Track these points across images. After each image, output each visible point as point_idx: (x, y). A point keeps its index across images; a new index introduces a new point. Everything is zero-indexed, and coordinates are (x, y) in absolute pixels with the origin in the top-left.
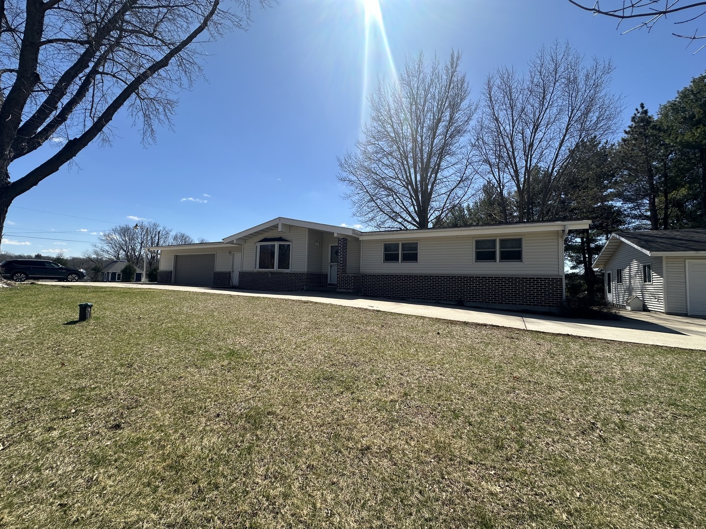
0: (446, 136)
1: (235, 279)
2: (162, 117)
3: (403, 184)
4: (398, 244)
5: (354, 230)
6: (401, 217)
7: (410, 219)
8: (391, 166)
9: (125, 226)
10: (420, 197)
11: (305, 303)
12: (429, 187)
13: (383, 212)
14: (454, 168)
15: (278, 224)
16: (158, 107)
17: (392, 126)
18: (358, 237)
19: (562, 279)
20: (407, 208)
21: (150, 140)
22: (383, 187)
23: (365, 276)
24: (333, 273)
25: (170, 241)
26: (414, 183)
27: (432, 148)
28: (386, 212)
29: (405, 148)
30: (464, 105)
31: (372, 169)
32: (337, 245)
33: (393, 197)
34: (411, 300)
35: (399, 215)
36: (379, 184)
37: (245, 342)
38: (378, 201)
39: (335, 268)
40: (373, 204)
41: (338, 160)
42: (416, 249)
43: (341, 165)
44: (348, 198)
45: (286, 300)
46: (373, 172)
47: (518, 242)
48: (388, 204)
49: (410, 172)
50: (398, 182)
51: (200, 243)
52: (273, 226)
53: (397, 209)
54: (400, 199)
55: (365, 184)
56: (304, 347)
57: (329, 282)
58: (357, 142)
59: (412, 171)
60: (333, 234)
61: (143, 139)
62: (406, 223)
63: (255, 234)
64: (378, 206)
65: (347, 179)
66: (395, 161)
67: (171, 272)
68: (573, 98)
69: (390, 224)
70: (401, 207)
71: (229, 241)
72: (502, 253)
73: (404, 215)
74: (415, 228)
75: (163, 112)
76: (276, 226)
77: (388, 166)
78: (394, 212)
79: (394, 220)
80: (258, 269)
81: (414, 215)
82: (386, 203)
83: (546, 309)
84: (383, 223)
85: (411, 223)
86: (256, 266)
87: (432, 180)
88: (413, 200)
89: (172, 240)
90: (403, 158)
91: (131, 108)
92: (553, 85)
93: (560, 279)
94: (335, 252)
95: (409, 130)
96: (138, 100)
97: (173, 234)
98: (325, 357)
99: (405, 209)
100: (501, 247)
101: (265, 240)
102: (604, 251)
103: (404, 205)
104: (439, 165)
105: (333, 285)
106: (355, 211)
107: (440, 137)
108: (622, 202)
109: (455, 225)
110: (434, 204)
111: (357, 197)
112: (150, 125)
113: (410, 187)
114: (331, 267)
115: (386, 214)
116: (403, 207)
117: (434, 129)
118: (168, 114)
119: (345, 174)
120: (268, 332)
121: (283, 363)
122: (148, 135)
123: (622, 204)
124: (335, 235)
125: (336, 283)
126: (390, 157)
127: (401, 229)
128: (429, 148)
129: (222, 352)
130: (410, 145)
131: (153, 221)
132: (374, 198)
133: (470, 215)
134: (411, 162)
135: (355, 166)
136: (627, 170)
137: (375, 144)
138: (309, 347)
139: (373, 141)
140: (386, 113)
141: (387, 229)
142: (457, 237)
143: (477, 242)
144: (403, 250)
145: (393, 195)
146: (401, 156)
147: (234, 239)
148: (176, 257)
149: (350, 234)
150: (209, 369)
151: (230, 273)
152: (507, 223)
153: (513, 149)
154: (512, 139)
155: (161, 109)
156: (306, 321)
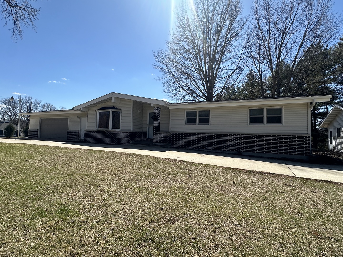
0: (226, 39)
1: (82, 136)
2: (27, 20)
3: (197, 71)
4: (196, 112)
5: (165, 102)
6: (196, 93)
7: (201, 95)
8: (189, 59)
9: (9, 99)
10: (208, 80)
11: (130, 155)
12: (214, 73)
13: (184, 90)
14: (231, 61)
15: (111, 97)
16: (24, 13)
17: (190, 32)
18: (168, 106)
19: (309, 136)
20: (199, 88)
21: (18, 36)
22: (184, 73)
23: (173, 134)
24: (150, 132)
25: (40, 108)
26: (204, 71)
27: (216, 47)
28: (185, 90)
29: (199, 47)
30: (238, 18)
31: (177, 61)
32: (153, 112)
33: (190, 79)
34: (205, 150)
35: (194, 92)
36: (181, 71)
37: (77, 196)
38: (180, 83)
39: (152, 128)
40: (177, 84)
41: (154, 53)
42: (208, 115)
43: (156, 57)
44: (160, 80)
45: (116, 153)
46: (177, 63)
47: (279, 110)
48: (187, 85)
49: (201, 63)
50: (194, 70)
51: (61, 110)
52: (108, 99)
53: (193, 88)
54: (195, 81)
55: (172, 71)
56: (127, 201)
57: (147, 138)
58: (167, 42)
59: (203, 62)
60: (150, 104)
61: (13, 35)
62: (199, 98)
63: (96, 104)
64: (180, 86)
65: (160, 67)
66: (191, 56)
67: (38, 130)
68: (309, 16)
69: (188, 98)
70: (196, 86)
71: (77, 109)
72: (268, 118)
73: (198, 92)
74: (205, 100)
75: (28, 17)
76: (110, 99)
77: (187, 59)
78: (191, 90)
79: (191, 95)
80: (97, 129)
81: (204, 92)
82: (185, 84)
83: (298, 157)
84: (184, 97)
85: (202, 98)
86: (96, 127)
87: (216, 69)
88: (204, 82)
89: (42, 108)
90: (197, 54)
91: (4, 13)
92: (297, 5)
93: (308, 136)
94: (152, 117)
95: (202, 35)
96: (9, 7)
97: (42, 104)
98: (145, 212)
99: (198, 88)
100: (267, 114)
101: (103, 108)
102: (328, 117)
103: (197, 85)
104: (221, 59)
105: (151, 140)
106: (165, 88)
107: (221, 40)
108: (336, 85)
109: (230, 99)
110: (217, 85)
111: (166, 79)
112: (18, 26)
113: (201, 73)
114: (149, 127)
115: (185, 91)
116: (197, 86)
117: (218, 34)
118: (32, 19)
119: (158, 64)
120: (98, 184)
121: (107, 220)
122: (17, 33)
123: (336, 86)
124: (152, 105)
125: (152, 138)
126: (188, 53)
127: (195, 102)
128: (214, 47)
129: (53, 208)
130: (202, 45)
131: (28, 96)
132: (178, 80)
133: (239, 92)
134: (202, 56)
135: (165, 58)
136: (340, 64)
137: (178, 43)
138: (131, 201)
139: (177, 41)
140: (186, 22)
141: (186, 101)
142: (237, 107)
143: (251, 110)
144: (199, 116)
145: (190, 78)
146: (196, 53)
147: (81, 107)
148: (41, 120)
149: (162, 104)
150: (36, 231)
151: (79, 131)
152: (264, 98)
153: (269, 49)
154: (269, 41)
155: (27, 15)
156: (130, 172)
